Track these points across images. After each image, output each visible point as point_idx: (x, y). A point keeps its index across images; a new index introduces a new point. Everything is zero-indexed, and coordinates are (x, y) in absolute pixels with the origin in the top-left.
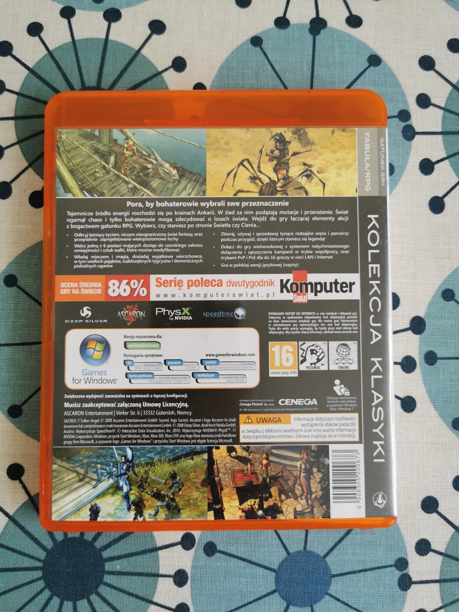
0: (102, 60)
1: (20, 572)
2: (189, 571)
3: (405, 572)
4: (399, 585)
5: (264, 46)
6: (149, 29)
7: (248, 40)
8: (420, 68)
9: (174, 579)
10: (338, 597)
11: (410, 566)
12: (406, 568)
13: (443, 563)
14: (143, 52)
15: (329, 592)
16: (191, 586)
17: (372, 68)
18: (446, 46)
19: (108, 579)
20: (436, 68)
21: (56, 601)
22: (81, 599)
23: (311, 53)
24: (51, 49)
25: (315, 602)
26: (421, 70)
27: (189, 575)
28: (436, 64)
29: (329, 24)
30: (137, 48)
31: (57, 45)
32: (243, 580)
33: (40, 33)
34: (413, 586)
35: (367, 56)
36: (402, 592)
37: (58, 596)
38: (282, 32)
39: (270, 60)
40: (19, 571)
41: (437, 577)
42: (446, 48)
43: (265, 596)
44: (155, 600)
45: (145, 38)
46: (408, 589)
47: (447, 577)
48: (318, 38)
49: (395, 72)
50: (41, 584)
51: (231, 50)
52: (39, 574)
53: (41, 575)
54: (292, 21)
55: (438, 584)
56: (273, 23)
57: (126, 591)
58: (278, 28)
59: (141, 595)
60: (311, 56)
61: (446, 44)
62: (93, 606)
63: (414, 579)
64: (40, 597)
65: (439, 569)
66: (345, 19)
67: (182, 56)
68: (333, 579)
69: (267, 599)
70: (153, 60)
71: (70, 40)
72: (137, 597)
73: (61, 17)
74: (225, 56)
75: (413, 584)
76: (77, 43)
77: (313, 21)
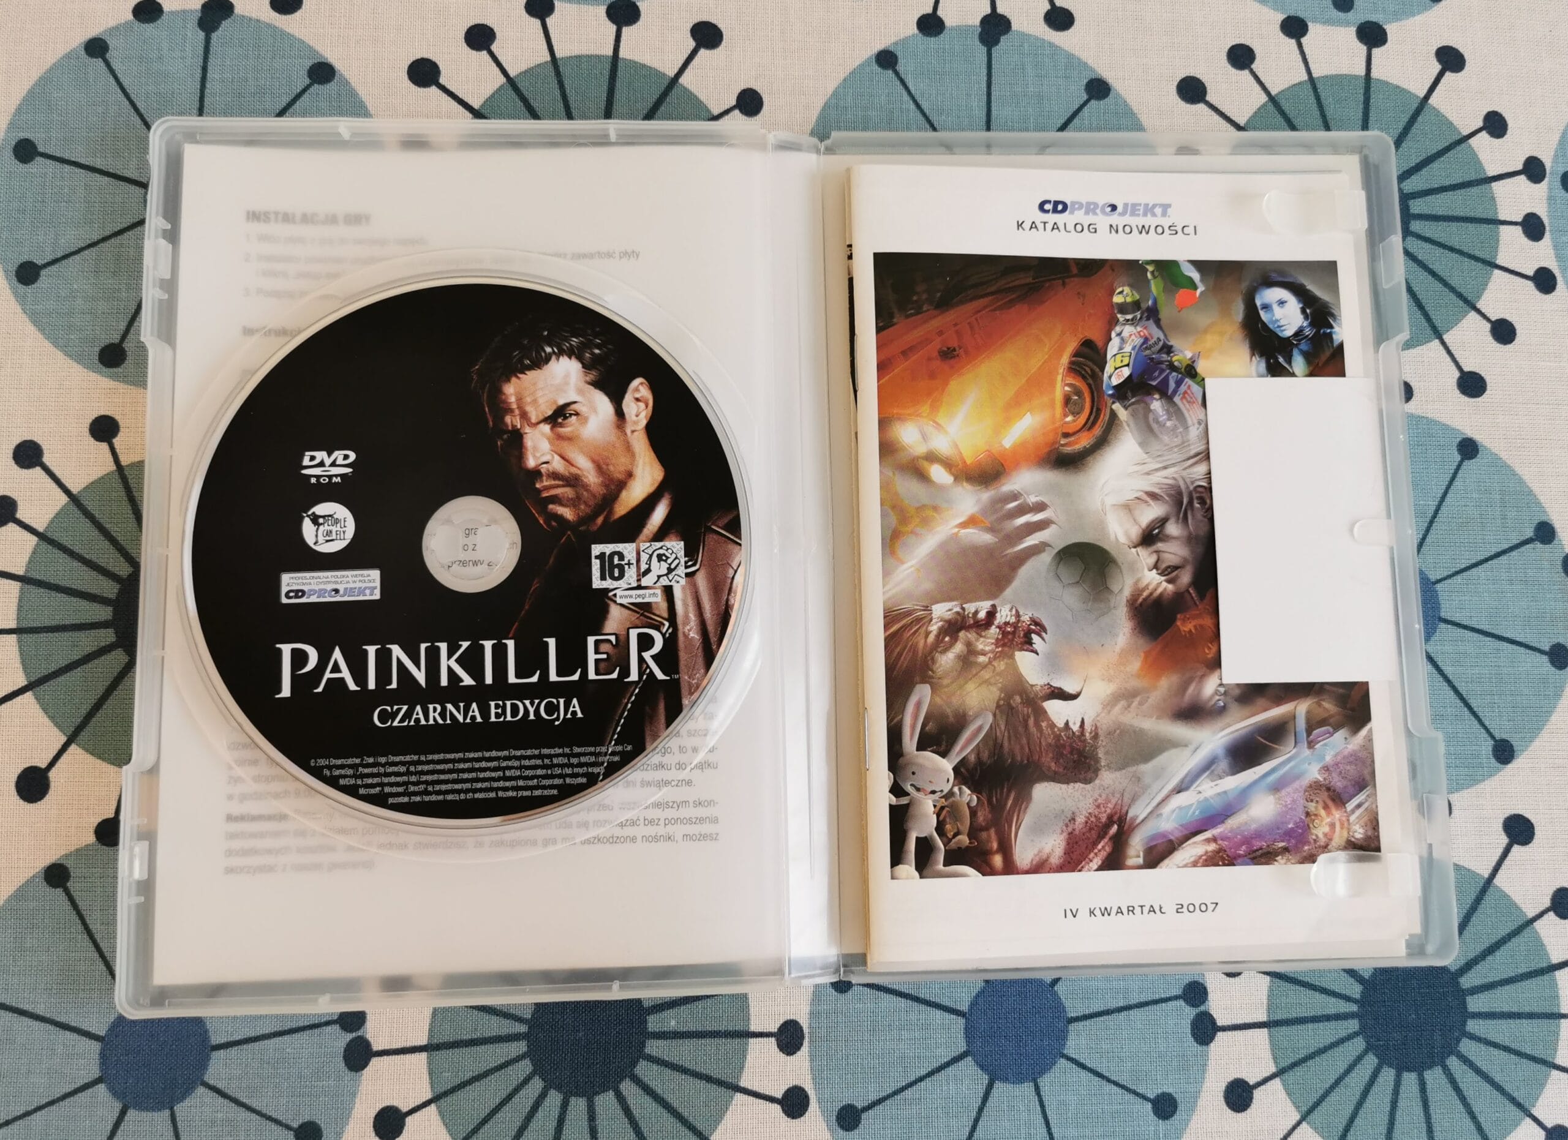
0: (608, 94)
1: (483, 1047)
2: (805, 1024)
3: (1202, 1008)
4: (1194, 1035)
5: (900, 68)
6: (692, 39)
7: (871, 58)
8: (1179, 100)
9: (777, 1040)
10: (1082, 1061)
11: (1211, 996)
12: (1204, 1002)
13: (1271, 990)
14: (684, 80)
15: (1065, 1052)
16: (810, 1052)
17: (1093, 102)
18: (1225, 58)
19: (653, 1047)
20: (1208, 98)
21: (554, 1098)
22: (603, 1092)
23: (985, 78)
24: (512, 73)
25: (1042, 1073)
26: (1182, 102)
27: (806, 1030)
28: (1209, 91)
29: (1015, 26)
30: (671, 72)
31: (523, 67)
32: (905, 1034)
33: (491, 44)
34: (1220, 1035)
35: (1085, 81)
36: (1200, 1048)
37: (559, 1088)
38: (932, 41)
39: (913, 92)
40: (481, 1044)
41: (1263, 1017)
42: (1226, 61)
43: (947, 1065)
44: (744, 1083)
45: (686, 56)
46: (1211, 1042)
47: (1279, 1017)
48: (994, 50)
49: (1135, 109)
50: (525, 1067)
51: (842, 76)
52: (521, 1047)
53: (525, 1049)
54: (949, 22)
55: (1265, 1030)
56: (915, 25)
57: (689, 1070)
58: (924, 34)
59: (715, 1074)
60: (984, 85)
61: (1225, 54)
62: (626, 1103)
63: (1219, 1023)
64: (522, 1093)
65: (1265, 1002)
66: (1043, 15)
67: (754, 88)
68: (1072, 1027)
69: (950, 1070)
70: (702, 97)
71: (549, 58)
72: (709, 1079)
73: (527, 16)
74: (831, 86)
75: (1219, 1031)
76: (560, 63)
77: (985, 21)
